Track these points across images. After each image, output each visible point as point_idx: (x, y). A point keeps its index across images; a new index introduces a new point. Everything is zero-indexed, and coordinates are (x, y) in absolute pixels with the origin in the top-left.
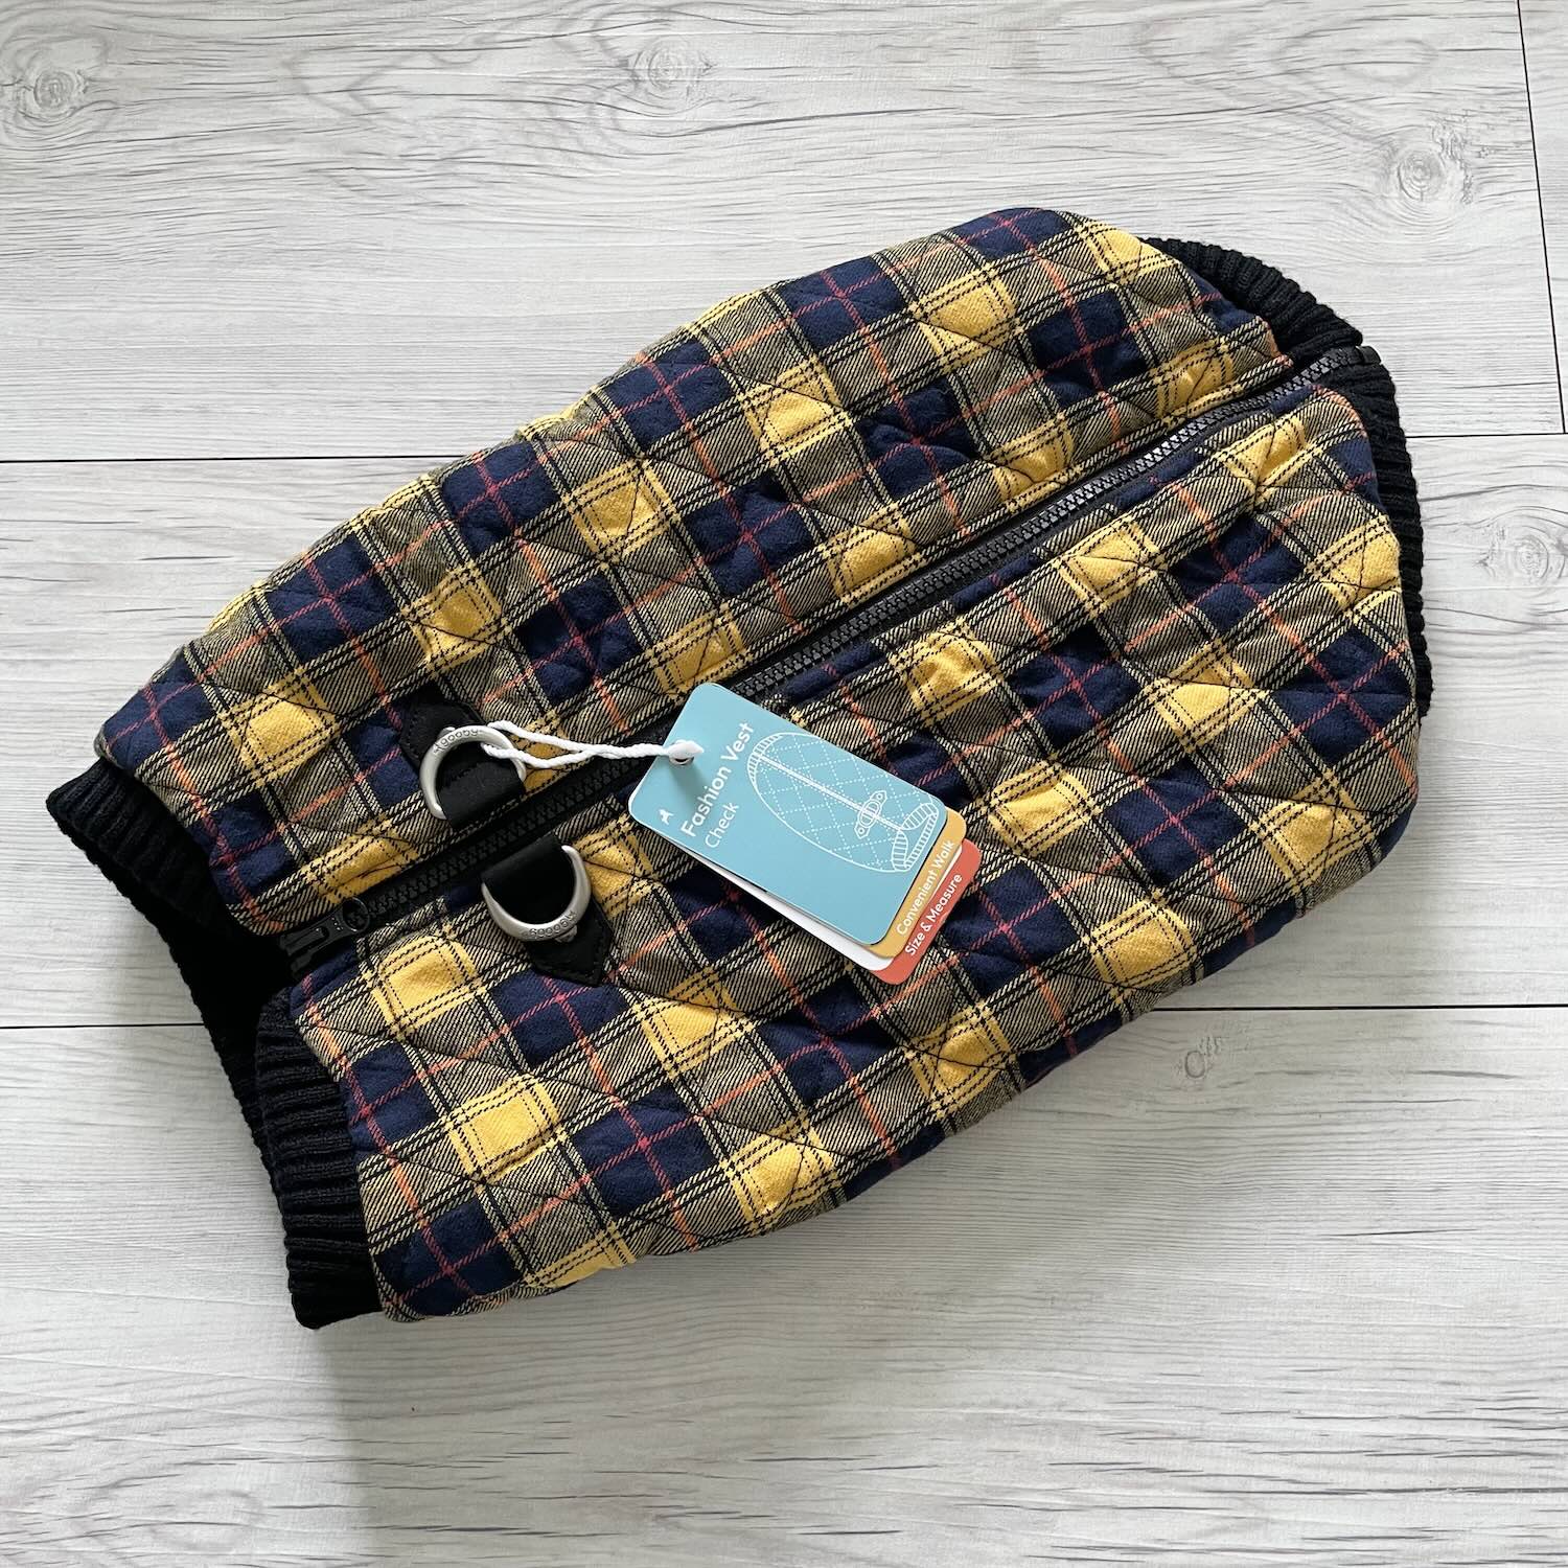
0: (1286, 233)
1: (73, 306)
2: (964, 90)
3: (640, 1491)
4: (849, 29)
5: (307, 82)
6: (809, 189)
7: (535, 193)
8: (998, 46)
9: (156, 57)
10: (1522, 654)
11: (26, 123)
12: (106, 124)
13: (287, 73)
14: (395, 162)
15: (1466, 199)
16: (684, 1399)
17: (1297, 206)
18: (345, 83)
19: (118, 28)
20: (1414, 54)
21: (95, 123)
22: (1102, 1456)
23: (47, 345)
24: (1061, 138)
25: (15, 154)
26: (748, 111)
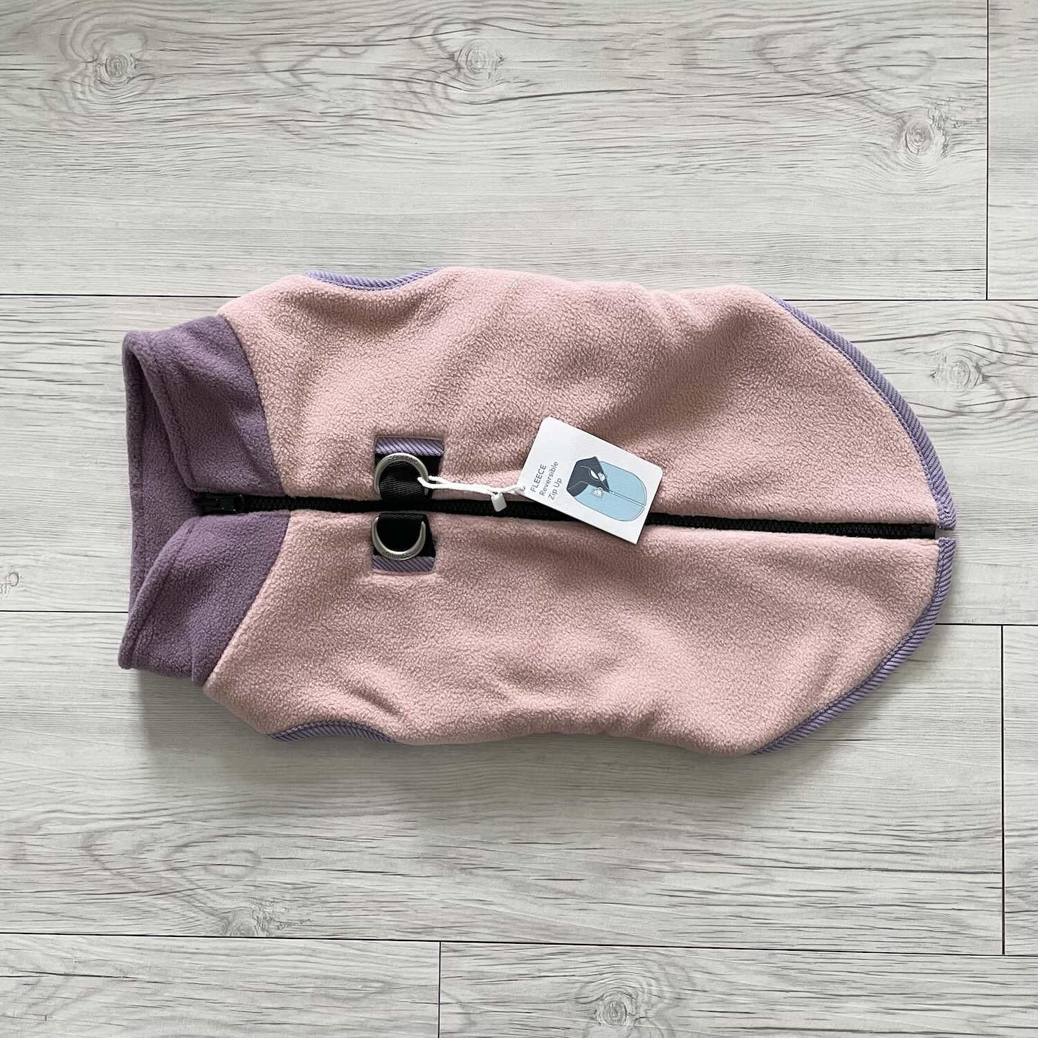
0: (837, 173)
1: (134, 203)
2: (651, 78)
3: (451, 856)
4: (586, 37)
5: (265, 64)
6: (558, 139)
7: (398, 138)
8: (673, 50)
9: (176, 46)
10: (949, 429)
11: (102, 87)
12: (148, 89)
13: (253, 58)
14: (318, 117)
15: (944, 154)
16: (474, 811)
17: (844, 157)
18: (286, 66)
19: (153, 27)
20: (921, 60)
21: (141, 88)
22: (688, 846)
23: (121, 225)
24: (708, 110)
25: (97, 107)
26: (523, 89)
